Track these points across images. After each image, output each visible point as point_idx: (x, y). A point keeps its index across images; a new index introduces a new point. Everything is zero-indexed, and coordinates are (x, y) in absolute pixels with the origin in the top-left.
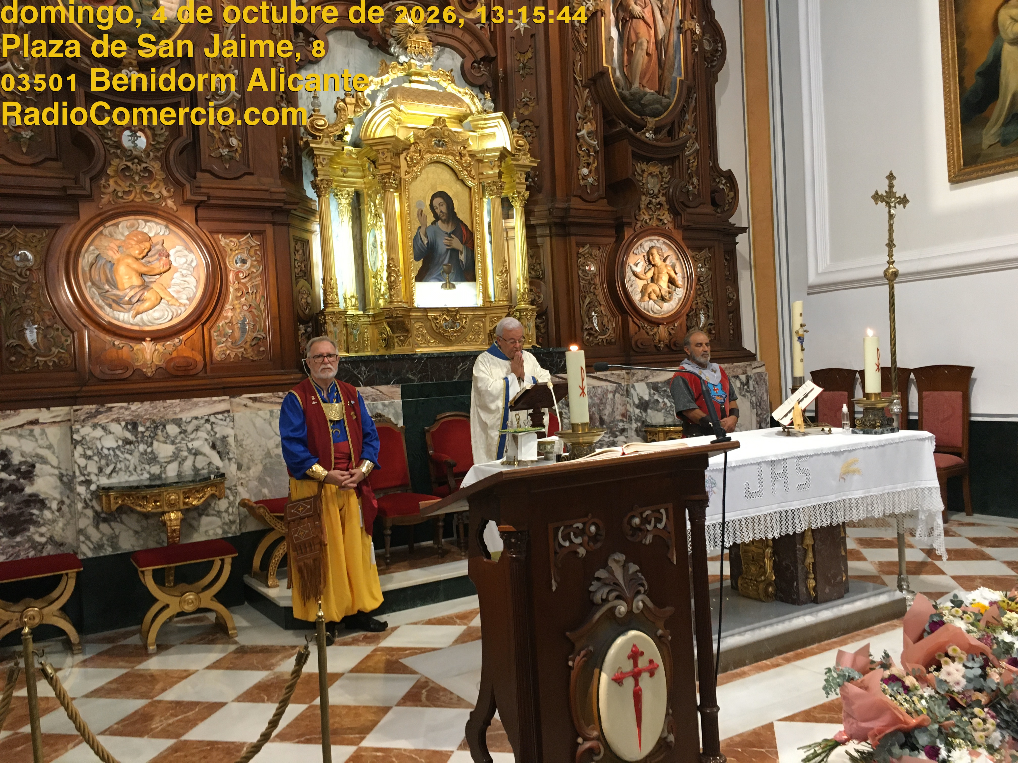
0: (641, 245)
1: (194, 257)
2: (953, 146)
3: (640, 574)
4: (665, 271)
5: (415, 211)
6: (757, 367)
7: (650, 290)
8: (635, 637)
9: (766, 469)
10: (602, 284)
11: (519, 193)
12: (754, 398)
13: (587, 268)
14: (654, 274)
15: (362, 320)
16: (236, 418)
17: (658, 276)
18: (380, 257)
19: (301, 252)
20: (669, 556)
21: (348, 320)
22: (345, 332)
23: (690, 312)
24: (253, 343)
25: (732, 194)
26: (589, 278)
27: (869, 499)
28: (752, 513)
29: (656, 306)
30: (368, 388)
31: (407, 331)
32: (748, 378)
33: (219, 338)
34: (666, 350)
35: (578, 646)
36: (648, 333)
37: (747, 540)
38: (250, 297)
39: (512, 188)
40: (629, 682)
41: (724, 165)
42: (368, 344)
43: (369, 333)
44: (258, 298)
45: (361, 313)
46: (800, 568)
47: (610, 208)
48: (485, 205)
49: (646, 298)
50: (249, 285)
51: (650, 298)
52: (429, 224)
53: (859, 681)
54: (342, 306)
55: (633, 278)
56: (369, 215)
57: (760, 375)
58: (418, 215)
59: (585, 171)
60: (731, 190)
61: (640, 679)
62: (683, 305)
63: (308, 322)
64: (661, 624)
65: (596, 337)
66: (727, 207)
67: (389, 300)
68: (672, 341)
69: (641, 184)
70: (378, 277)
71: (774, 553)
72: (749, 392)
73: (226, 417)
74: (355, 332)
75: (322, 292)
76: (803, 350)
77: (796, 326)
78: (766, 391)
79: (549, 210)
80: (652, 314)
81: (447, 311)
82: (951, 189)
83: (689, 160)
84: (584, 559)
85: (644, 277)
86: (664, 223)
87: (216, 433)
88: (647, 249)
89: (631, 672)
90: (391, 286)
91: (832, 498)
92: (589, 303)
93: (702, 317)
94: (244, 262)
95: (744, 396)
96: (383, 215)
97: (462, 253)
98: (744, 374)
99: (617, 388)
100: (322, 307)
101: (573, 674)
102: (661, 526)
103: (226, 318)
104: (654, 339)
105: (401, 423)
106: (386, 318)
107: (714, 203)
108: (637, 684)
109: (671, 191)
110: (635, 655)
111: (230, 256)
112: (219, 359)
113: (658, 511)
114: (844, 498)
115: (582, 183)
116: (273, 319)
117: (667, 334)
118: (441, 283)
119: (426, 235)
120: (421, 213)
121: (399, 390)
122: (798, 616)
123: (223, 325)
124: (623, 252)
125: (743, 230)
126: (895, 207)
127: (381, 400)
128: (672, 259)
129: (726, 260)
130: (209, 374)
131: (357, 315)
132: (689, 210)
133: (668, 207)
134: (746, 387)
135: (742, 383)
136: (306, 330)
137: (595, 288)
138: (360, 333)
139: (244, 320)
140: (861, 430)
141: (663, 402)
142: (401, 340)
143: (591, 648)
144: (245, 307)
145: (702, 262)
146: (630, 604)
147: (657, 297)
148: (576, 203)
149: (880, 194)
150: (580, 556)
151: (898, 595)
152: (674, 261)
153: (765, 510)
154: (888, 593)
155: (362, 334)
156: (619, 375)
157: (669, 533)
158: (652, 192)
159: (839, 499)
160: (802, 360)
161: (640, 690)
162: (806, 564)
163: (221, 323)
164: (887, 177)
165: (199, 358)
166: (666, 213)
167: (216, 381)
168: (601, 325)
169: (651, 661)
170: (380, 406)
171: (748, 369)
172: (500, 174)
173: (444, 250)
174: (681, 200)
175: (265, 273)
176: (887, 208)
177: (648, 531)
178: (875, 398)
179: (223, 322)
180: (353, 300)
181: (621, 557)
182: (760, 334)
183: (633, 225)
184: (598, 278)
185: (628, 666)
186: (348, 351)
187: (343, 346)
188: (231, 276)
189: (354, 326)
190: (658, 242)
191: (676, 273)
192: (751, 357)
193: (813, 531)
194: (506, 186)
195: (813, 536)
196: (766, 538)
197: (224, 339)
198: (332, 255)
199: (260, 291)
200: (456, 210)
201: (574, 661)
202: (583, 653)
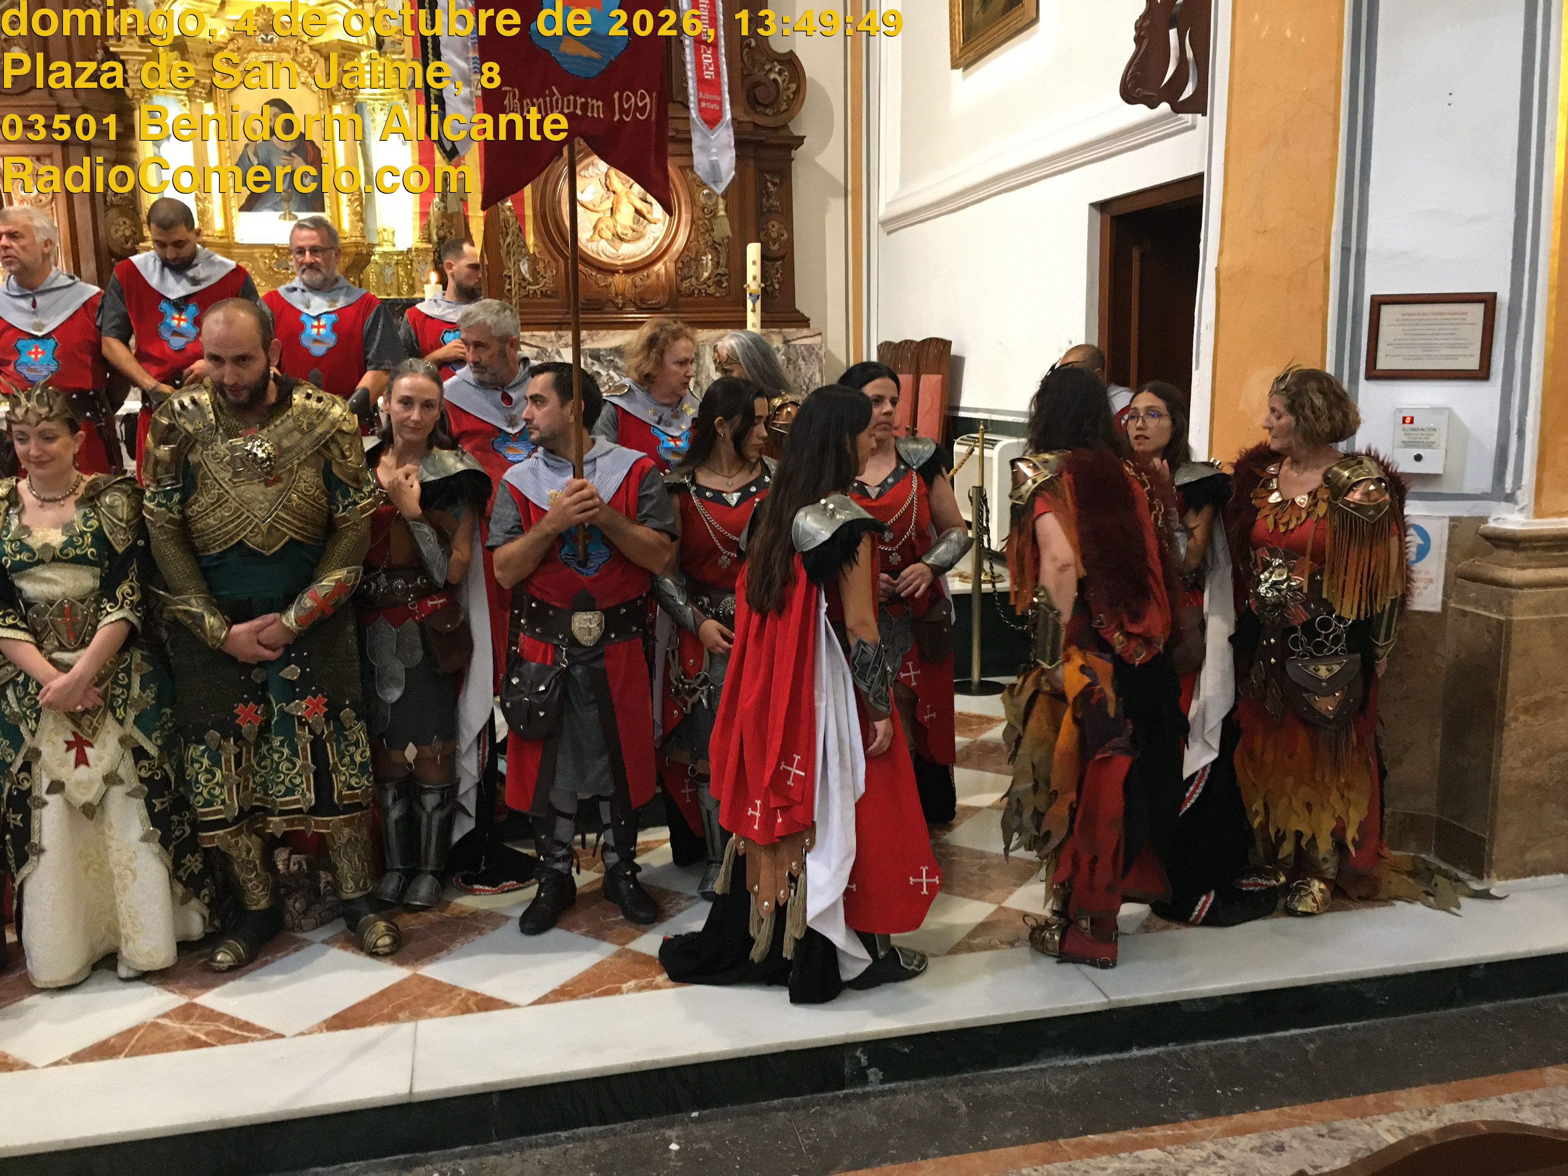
0: (592, 164)
2: (955, 14)
5: (239, 125)
6: (806, 337)
7: (601, 225)
14: (614, 204)
17: (616, 208)
23: (684, 257)
25: (794, 86)
29: (609, 247)
36: (597, 284)
41: (779, 47)
49: (597, 237)
51: (602, 237)
52: (260, 140)
57: (809, 348)
60: (791, 82)
65: (525, 288)
66: (783, 107)
68: (639, 295)
78: (821, 371)
80: (604, 259)
85: (596, 209)
88: (605, 170)
92: (511, 242)
93: (707, 264)
99: (538, 353)
104: (607, 292)
117: (629, 285)
118: (278, 214)
119: (256, 154)
125: (800, 140)
141: (608, 375)
147: (613, 235)
156: (544, 338)
168: (534, 272)
182: (853, 292)
191: (648, 204)
192: (802, 322)
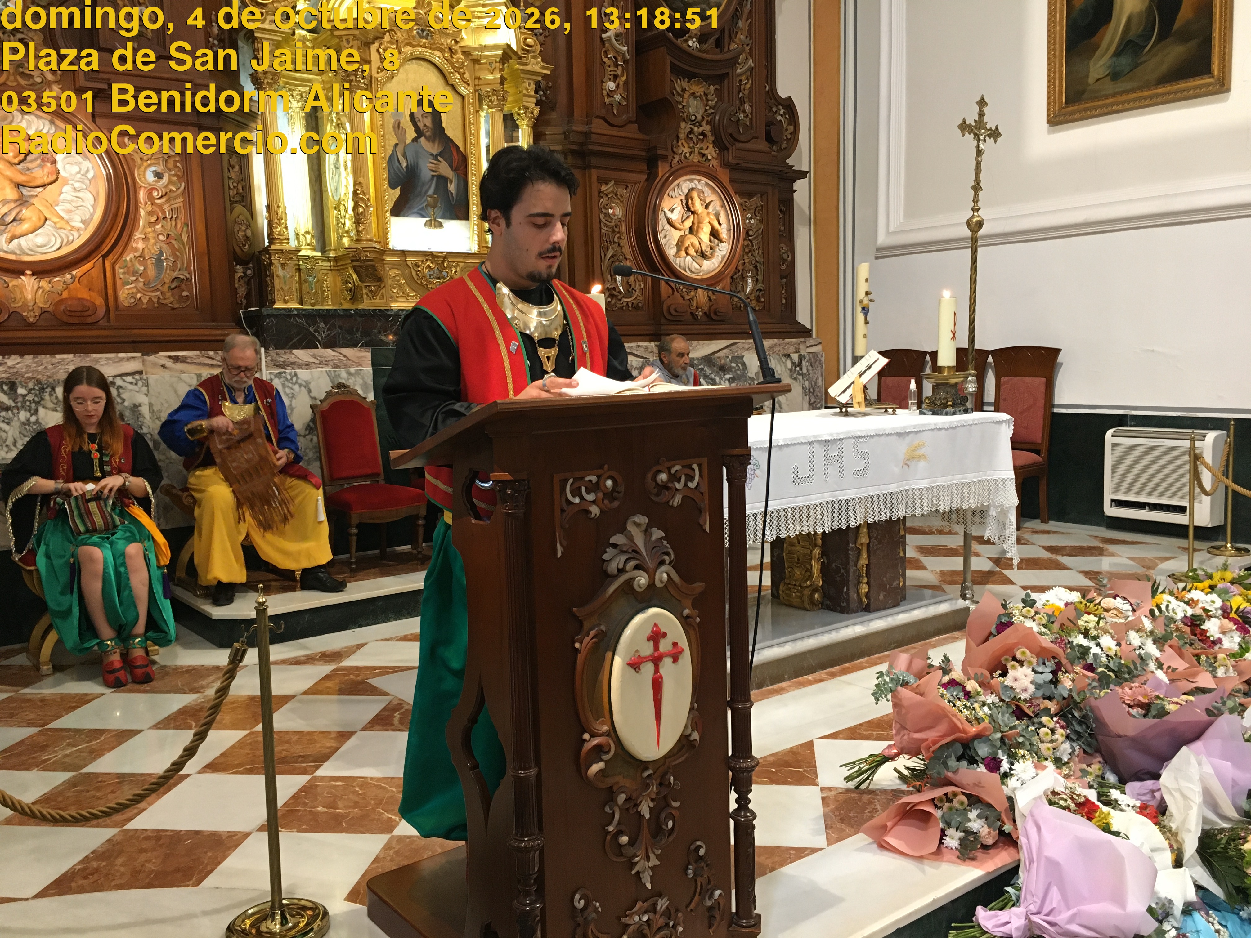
0: (678, 185)
1: (90, 166)
2: (1055, 79)
3: (665, 542)
4: (707, 220)
5: (390, 122)
6: (812, 346)
7: (687, 243)
8: (656, 615)
9: (819, 451)
10: (628, 233)
11: (526, 108)
12: (807, 383)
13: (611, 211)
14: (693, 223)
15: (321, 263)
16: (151, 381)
17: (698, 227)
18: (343, 182)
19: (237, 168)
20: (701, 522)
21: (301, 263)
22: (297, 278)
23: (735, 273)
24: (173, 286)
25: (791, 128)
26: (613, 224)
27: (935, 490)
28: (800, 502)
29: (694, 263)
30: (328, 350)
31: (380, 279)
32: (801, 358)
33: (127, 276)
34: (705, 319)
35: (586, 625)
36: (682, 297)
37: (792, 534)
38: (168, 224)
39: (516, 101)
40: (648, 669)
41: (783, 92)
42: (328, 296)
43: (330, 282)
44: (179, 226)
45: (319, 254)
46: (851, 571)
47: (641, 136)
48: (482, 120)
49: (683, 253)
50: (166, 208)
51: (687, 254)
52: (409, 141)
53: (915, 686)
54: (293, 244)
55: (668, 227)
56: (329, 125)
57: (815, 355)
58: (394, 127)
59: (611, 85)
60: (790, 124)
61: (661, 665)
62: (727, 265)
63: (247, 263)
64: (689, 602)
65: (620, 300)
66: (784, 145)
67: (355, 238)
68: (713, 308)
69: (681, 107)
70: (342, 207)
71: (823, 554)
72: (802, 374)
73: (137, 380)
74: (310, 279)
75: (266, 223)
76: (867, 323)
77: (861, 295)
78: (822, 375)
79: (565, 133)
80: (688, 274)
81: (430, 255)
82: (1049, 132)
83: (741, 81)
84: (597, 520)
85: (681, 227)
86: (707, 159)
87: (124, 400)
88: (686, 191)
89: (651, 656)
90: (358, 219)
91: (893, 488)
92: (612, 256)
93: (750, 281)
94: (158, 175)
95: (795, 379)
96: (348, 126)
97: (451, 182)
98: (796, 352)
99: (643, 363)
100: (267, 244)
101: (580, 657)
102: (692, 485)
103: (136, 250)
104: (690, 306)
105: (371, 397)
106: (352, 261)
107: (769, 139)
108: (657, 670)
109: (717, 118)
110: (656, 636)
111: (140, 167)
112: (127, 305)
113: (690, 467)
114: (907, 487)
115: (607, 100)
116: (199, 256)
117: (706, 298)
118: (425, 220)
119: (405, 156)
120: (398, 126)
121: (368, 355)
122: (847, 626)
123: (131, 259)
124: (656, 192)
125: (803, 174)
126: (985, 141)
127: (346, 366)
128: (716, 205)
129: (781, 211)
130: (112, 324)
131: (313, 257)
132: (739, 145)
133: (713, 139)
134: (798, 369)
135: (793, 363)
136: (244, 273)
137: (620, 238)
138: (318, 281)
139: (161, 253)
140: (930, 410)
142: (371, 291)
143: (603, 627)
144: (161, 237)
145: (752, 211)
146: (652, 577)
147: (696, 252)
148: (599, 126)
149: (968, 123)
150: (593, 516)
151: (961, 603)
152: (718, 208)
153: (815, 499)
154: (949, 602)
155: (320, 282)
156: (647, 348)
157: (702, 494)
158: (693, 118)
159: (902, 488)
160: (865, 336)
161: (661, 677)
162: (859, 566)
163: (129, 257)
164: (977, 103)
165: (99, 301)
166: (711, 146)
167: (123, 332)
168: (627, 285)
169: (675, 644)
170: (344, 375)
171: (802, 347)
172: (502, 81)
173: (430, 177)
174: (729, 132)
175: (188, 192)
176: (976, 142)
177: (677, 490)
178: (948, 372)
179: (131, 255)
180: (309, 237)
181: (642, 520)
182: (817, 307)
183: (670, 158)
184: (623, 224)
185: (647, 649)
186: (301, 303)
187: (295, 297)
188: (142, 195)
189: (309, 272)
190: (700, 183)
191: (720, 224)
192: (805, 333)
193: (869, 526)
194: (509, 99)
195: (869, 533)
196: (815, 532)
197: (134, 278)
198: (279, 174)
199: (182, 215)
200: (444, 125)
201: (581, 643)
202: (592, 633)
